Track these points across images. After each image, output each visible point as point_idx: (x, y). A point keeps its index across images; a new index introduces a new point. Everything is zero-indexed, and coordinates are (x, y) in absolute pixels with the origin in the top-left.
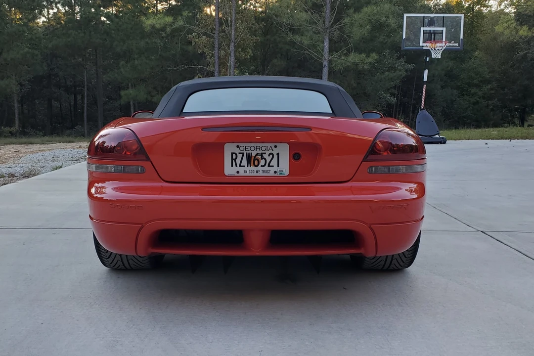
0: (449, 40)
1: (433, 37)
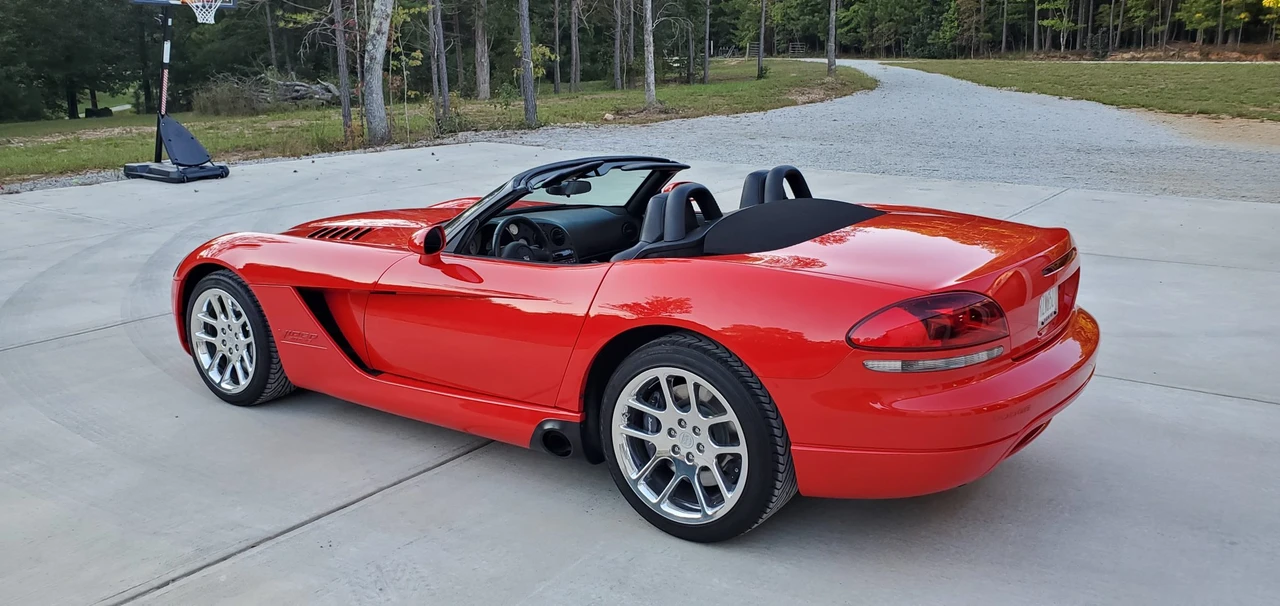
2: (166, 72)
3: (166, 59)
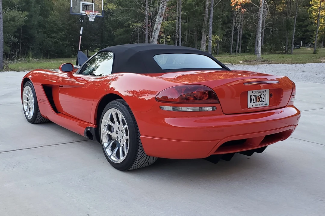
0: (96, 10)
1: (87, 8)
2: (81, 37)
3: (81, 33)
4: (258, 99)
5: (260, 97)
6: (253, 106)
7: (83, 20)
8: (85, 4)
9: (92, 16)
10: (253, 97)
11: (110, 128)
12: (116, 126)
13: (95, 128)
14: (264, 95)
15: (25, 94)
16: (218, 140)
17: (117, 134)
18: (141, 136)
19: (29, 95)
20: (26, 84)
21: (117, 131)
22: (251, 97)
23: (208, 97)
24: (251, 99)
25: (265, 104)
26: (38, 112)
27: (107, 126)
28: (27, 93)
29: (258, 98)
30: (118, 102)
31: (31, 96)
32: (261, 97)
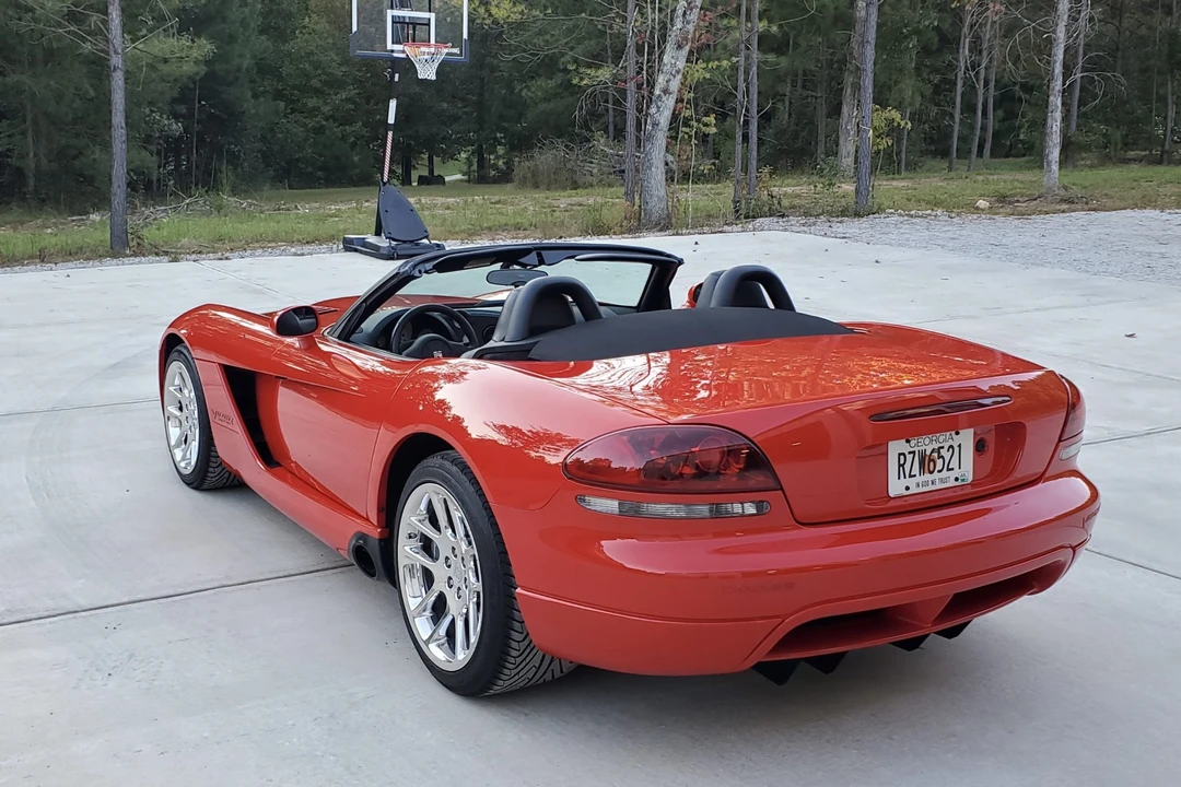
0: (441, 40)
1: (411, 32)
2: (390, 134)
3: (391, 120)
4: (926, 463)
5: (936, 455)
6: (907, 488)
7: (397, 75)
8: (404, 17)
9: (427, 62)
10: (910, 457)
11: (427, 547)
12: (443, 540)
13: (380, 540)
14: (951, 447)
15: (170, 389)
16: (778, 617)
17: (449, 566)
18: (519, 590)
19: (186, 392)
20: (174, 355)
21: (447, 558)
22: (902, 457)
23: (742, 466)
24: (900, 465)
25: (957, 479)
26: (213, 454)
27: (416, 536)
28: (176, 383)
29: (930, 460)
30: (447, 464)
31: (189, 394)
32: (940, 457)
